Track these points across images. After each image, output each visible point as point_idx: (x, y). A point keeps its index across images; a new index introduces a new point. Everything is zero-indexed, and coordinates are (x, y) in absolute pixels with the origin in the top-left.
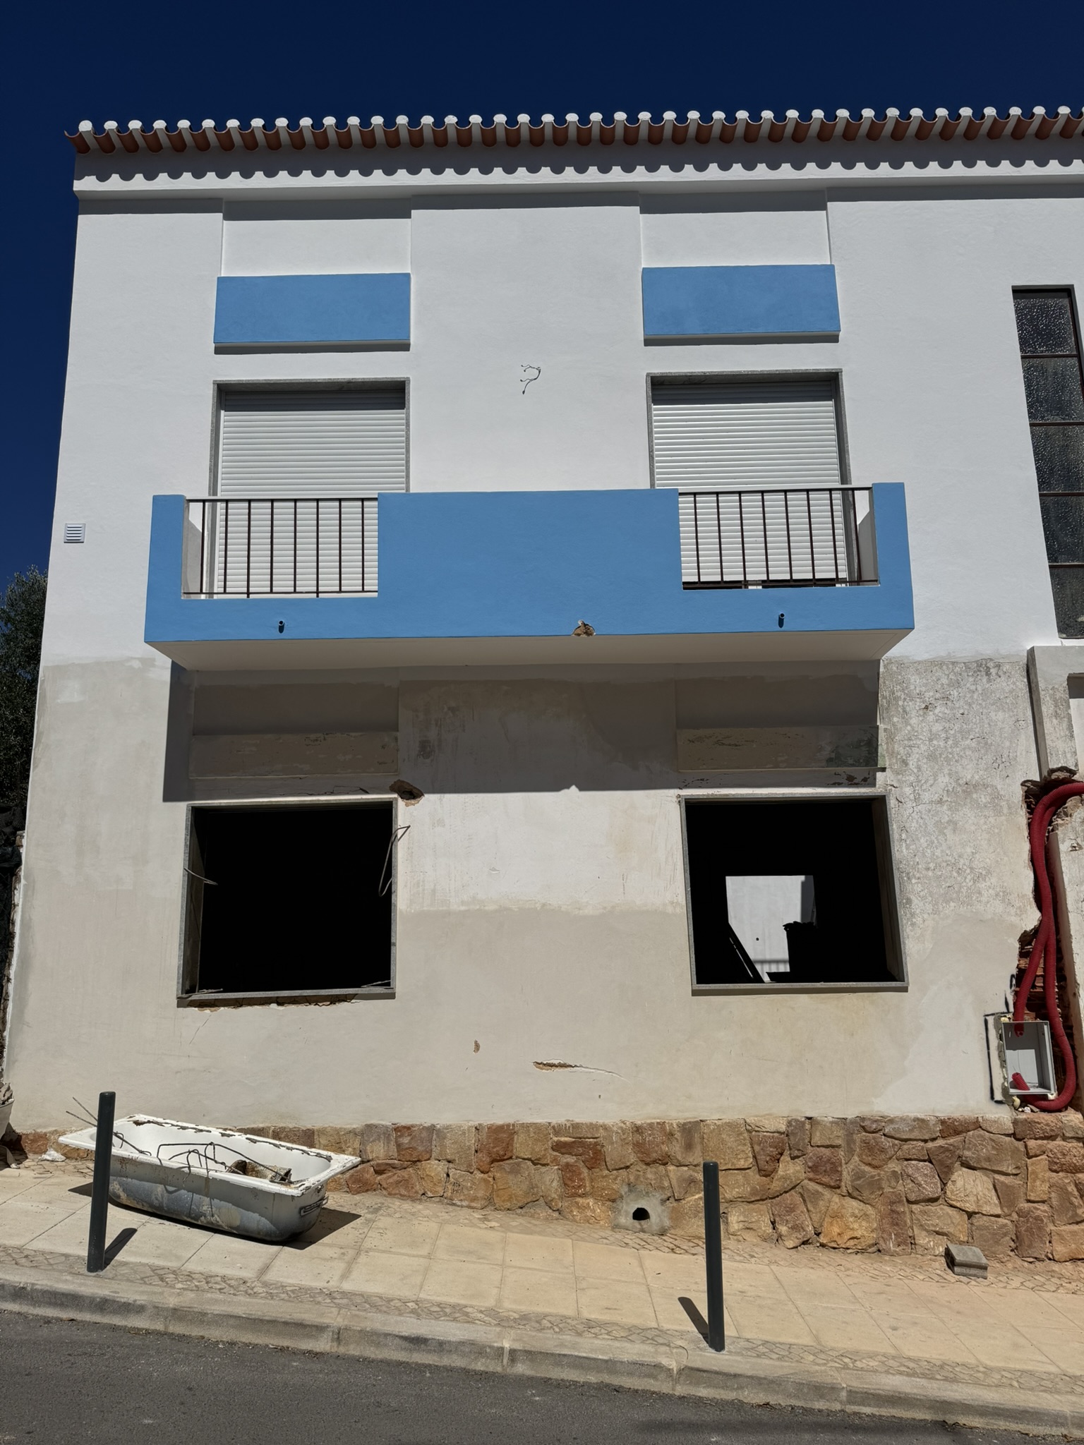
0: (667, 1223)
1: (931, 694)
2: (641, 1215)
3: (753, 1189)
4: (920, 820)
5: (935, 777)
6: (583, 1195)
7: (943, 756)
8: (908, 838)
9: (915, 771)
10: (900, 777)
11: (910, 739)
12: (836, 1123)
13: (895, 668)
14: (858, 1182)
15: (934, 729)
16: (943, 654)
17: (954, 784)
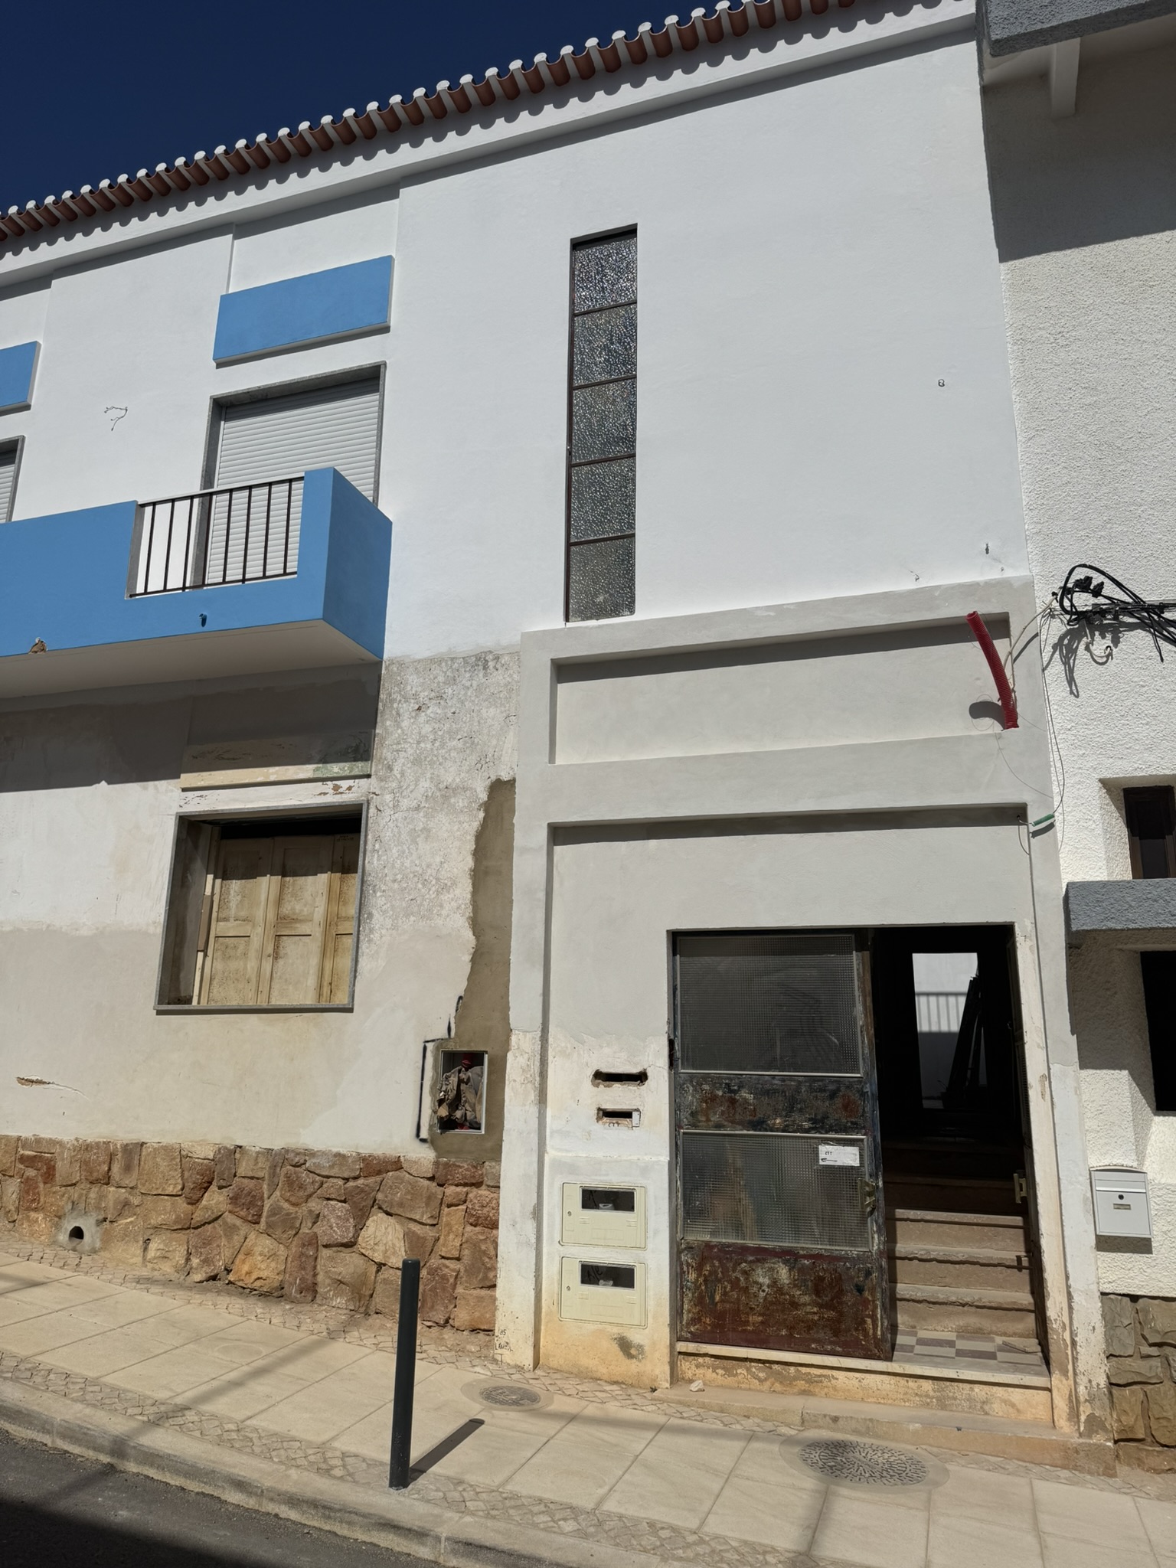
0: (98, 1244)
1: (426, 694)
2: (77, 1233)
3: (178, 1217)
4: (396, 830)
5: (416, 782)
6: (36, 1210)
7: (428, 759)
8: (381, 849)
9: (399, 776)
10: (383, 784)
11: (399, 743)
12: (263, 1153)
13: (395, 669)
14: (273, 1219)
15: (423, 732)
16: (444, 650)
17: (434, 789)
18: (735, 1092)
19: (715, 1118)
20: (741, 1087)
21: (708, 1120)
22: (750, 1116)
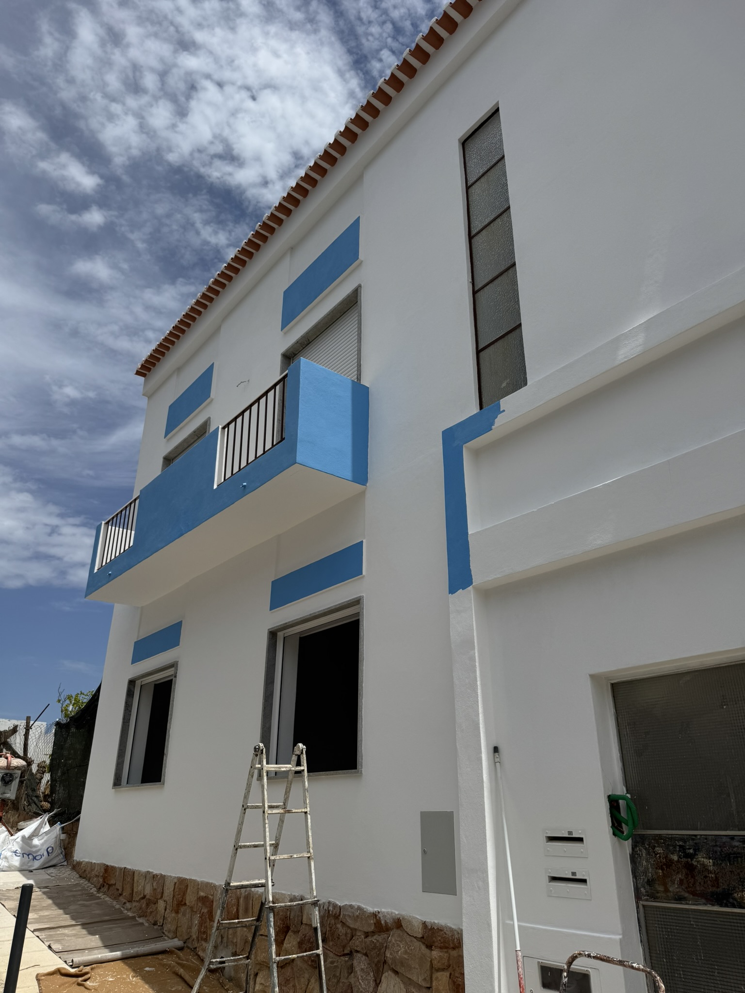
18: (692, 856)
19: (674, 888)
20: (697, 849)
21: (666, 890)
22: (712, 886)
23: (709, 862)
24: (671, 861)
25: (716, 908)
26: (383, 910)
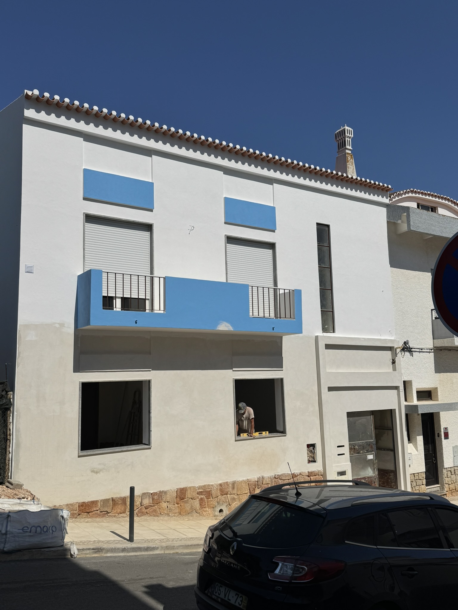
0: (227, 512)
2: (221, 511)
6: (205, 507)
12: (269, 477)
18: (355, 446)
19: (352, 453)
22: (357, 451)
23: (357, 447)
24: (352, 448)
25: (358, 455)
26: (296, 472)
